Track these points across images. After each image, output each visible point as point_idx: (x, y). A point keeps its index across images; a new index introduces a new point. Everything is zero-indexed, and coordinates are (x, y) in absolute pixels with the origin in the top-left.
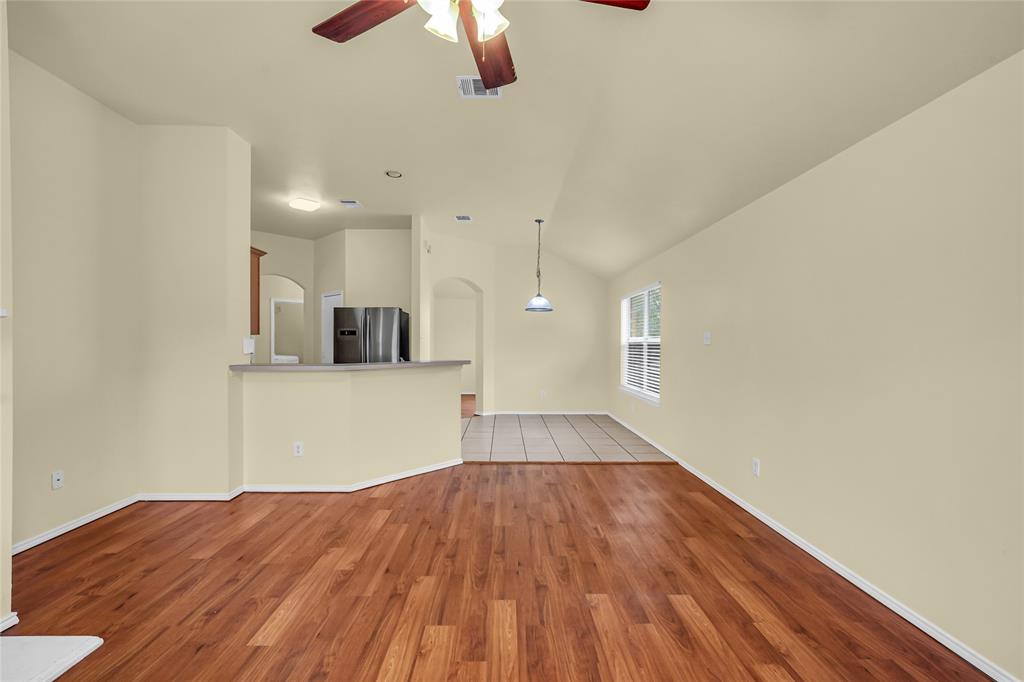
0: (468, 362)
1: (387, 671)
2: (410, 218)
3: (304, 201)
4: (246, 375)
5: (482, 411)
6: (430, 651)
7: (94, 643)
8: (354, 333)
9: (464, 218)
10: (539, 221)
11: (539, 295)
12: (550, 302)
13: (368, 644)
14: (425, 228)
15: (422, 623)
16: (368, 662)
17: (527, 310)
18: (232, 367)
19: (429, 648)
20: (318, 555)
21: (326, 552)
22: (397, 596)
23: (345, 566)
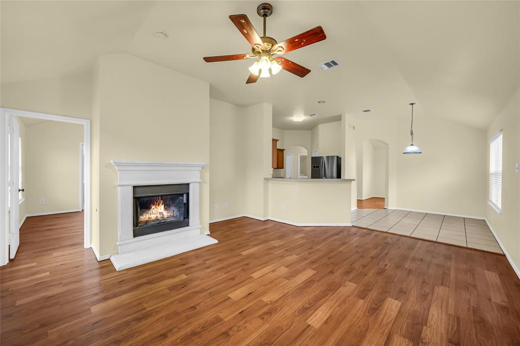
0: (354, 180)
2: (340, 116)
3: (299, 118)
4: (270, 181)
5: (388, 207)
7: (216, 241)
8: (318, 167)
9: (366, 111)
10: (412, 104)
11: (412, 145)
12: (420, 149)
14: (348, 119)
17: (404, 153)
18: (265, 179)
20: (272, 240)
21: (275, 240)
22: (282, 257)
23: (276, 245)
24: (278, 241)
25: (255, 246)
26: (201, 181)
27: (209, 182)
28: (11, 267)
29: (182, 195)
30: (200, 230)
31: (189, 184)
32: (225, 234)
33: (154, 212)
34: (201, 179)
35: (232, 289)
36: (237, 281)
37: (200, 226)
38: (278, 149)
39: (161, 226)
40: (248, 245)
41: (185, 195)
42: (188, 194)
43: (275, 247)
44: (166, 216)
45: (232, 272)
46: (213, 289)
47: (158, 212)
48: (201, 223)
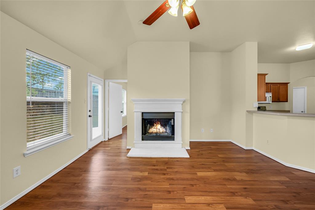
1: (199, 198)
3: (304, 45)
4: (254, 114)
6: (212, 207)
7: (188, 156)
13: (207, 191)
15: (224, 203)
16: (201, 193)
18: (247, 111)
19: (213, 206)
20: (238, 171)
21: (241, 172)
22: (233, 194)
23: (238, 178)
24: (244, 174)
25: (215, 170)
26: (182, 111)
27: (189, 112)
28: (108, 142)
29: (171, 119)
30: (182, 145)
31: (174, 113)
32: (201, 152)
33: (156, 128)
34: (182, 110)
35: (159, 201)
36: (170, 196)
37: (182, 142)
38: (267, 84)
39: (158, 137)
40: (209, 168)
41: (172, 120)
42: (174, 119)
43: (235, 180)
44: (161, 132)
45: (175, 186)
46: (151, 193)
47: (158, 128)
48: (183, 140)
